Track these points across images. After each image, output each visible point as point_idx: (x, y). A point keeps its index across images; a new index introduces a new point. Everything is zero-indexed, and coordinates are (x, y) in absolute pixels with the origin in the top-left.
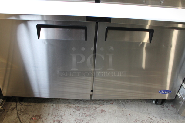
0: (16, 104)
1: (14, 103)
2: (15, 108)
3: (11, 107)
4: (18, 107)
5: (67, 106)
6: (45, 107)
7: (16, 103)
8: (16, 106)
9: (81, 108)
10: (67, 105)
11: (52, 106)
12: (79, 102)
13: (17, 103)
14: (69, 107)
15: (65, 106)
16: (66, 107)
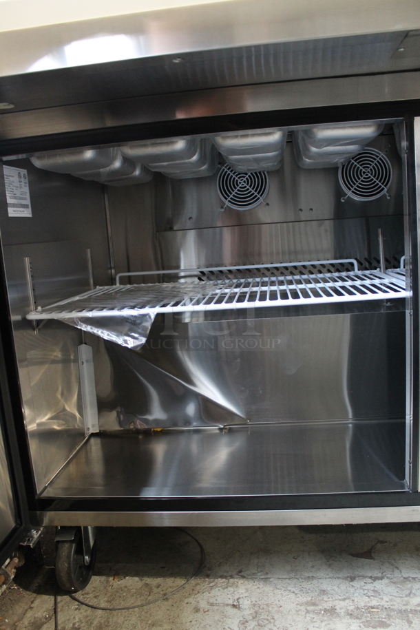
0: (53, 602)
1: (45, 597)
2: (48, 619)
3: (29, 614)
4: (61, 617)
5: (311, 608)
6: (199, 615)
7: (52, 598)
8: (55, 612)
9: (389, 616)
10: (314, 604)
11: (235, 610)
12: (369, 586)
13: (59, 598)
14: (325, 610)
15: (303, 608)
16: (308, 612)
